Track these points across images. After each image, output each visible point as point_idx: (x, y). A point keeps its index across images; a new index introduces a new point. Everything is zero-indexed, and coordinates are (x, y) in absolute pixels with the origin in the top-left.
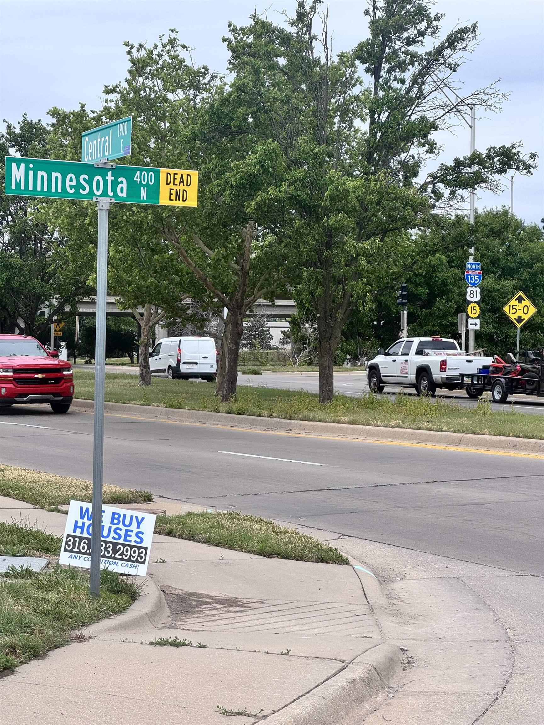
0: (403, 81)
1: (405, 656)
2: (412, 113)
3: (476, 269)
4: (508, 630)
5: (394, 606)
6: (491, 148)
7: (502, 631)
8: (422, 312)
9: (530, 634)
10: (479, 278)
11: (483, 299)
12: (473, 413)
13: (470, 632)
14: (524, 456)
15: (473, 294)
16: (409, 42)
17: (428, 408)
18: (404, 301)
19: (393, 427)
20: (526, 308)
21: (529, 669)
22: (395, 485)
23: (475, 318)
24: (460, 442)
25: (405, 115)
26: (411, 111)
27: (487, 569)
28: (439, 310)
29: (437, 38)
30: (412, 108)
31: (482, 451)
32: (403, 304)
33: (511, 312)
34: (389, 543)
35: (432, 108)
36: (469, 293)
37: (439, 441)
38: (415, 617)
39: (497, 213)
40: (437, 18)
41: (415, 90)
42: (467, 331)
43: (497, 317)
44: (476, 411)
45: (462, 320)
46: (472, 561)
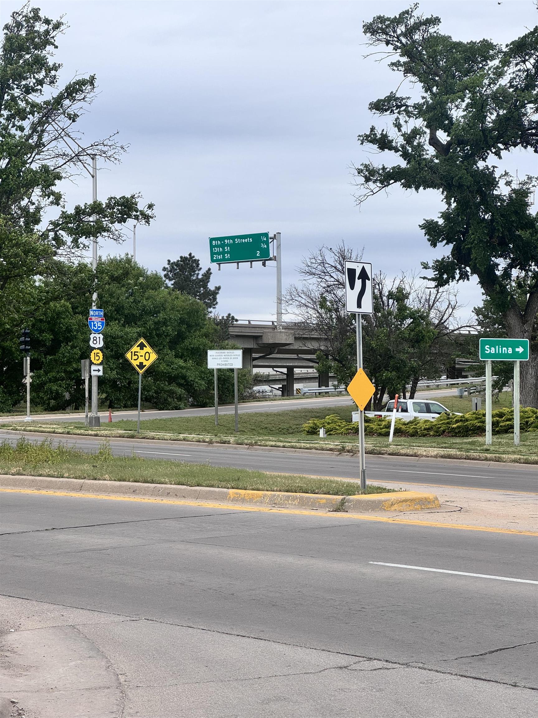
0: (22, 129)
1: (16, 709)
2: (33, 161)
3: (99, 316)
4: (120, 676)
5: (6, 658)
6: (112, 198)
7: (114, 678)
8: (45, 358)
9: (141, 679)
10: (102, 325)
11: (106, 346)
12: (94, 459)
13: (82, 680)
14: (143, 501)
15: (96, 340)
16: (28, 90)
17: (49, 455)
18: (27, 347)
19: (13, 475)
20: (147, 355)
21: (138, 714)
22: (13, 533)
23: (98, 364)
24: (81, 488)
25: (25, 163)
26: (32, 158)
27: (102, 615)
28: (64, 357)
29: (56, 87)
30: (33, 156)
31: (103, 497)
32: (27, 351)
33: (133, 359)
34: (5, 594)
35: (52, 156)
36: (92, 340)
37: (60, 487)
38: (27, 668)
39: (120, 261)
40: (56, 68)
41: (35, 138)
42: (91, 377)
43: (121, 363)
44: (98, 457)
45: (85, 366)
46: (88, 608)
